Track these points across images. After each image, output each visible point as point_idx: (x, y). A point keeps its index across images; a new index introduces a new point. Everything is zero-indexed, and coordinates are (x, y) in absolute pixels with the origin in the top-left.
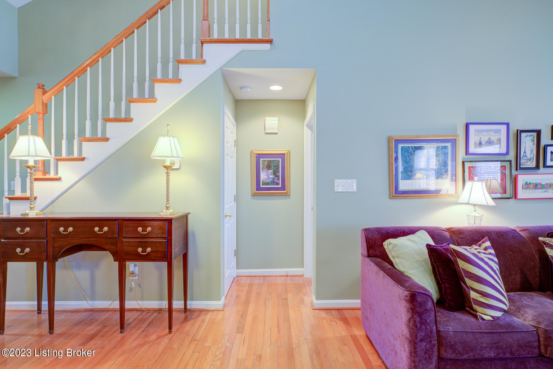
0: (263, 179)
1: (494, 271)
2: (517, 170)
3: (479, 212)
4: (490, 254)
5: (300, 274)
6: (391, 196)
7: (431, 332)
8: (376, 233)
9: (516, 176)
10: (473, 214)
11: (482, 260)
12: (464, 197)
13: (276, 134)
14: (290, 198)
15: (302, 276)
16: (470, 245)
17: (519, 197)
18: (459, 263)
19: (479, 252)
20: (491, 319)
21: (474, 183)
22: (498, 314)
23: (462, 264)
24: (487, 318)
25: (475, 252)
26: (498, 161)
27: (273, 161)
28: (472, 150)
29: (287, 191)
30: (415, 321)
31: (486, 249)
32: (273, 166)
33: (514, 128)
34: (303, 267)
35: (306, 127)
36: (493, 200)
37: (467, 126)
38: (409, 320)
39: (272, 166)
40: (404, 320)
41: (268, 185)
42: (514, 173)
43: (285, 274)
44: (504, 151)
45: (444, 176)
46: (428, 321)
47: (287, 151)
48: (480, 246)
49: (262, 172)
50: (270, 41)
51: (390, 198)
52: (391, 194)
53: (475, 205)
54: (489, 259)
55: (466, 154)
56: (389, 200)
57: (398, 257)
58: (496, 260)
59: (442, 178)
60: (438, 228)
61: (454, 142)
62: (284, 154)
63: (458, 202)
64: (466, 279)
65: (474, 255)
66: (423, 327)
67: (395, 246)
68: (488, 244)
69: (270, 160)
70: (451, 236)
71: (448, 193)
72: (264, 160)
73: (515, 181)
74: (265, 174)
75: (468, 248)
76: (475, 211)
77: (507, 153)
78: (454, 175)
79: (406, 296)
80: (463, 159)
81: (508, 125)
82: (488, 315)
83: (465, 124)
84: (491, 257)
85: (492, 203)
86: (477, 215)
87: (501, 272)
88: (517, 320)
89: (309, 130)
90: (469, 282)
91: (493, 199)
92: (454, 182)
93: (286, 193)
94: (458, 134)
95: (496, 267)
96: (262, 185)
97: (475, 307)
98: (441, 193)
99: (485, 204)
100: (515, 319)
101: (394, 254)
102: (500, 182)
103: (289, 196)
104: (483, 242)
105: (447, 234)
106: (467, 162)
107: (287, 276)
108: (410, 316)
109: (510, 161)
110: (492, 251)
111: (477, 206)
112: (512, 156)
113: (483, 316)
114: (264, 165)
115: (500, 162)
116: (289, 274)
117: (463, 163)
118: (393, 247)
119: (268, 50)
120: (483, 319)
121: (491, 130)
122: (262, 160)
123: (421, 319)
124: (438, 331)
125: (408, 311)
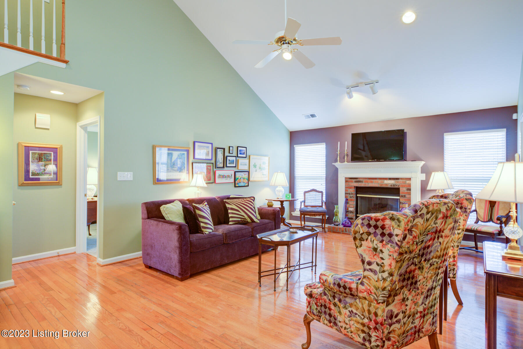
0: (33, 170)
1: (209, 214)
2: (216, 168)
3: (200, 191)
4: (207, 207)
5: (72, 252)
6: (154, 183)
7: (188, 240)
8: (152, 204)
9: (215, 171)
10: (197, 192)
11: (204, 209)
12: (193, 183)
13: (48, 129)
14: (62, 187)
15: (75, 253)
16: (200, 204)
17: (216, 182)
18: (196, 211)
19: (203, 206)
20: (208, 233)
21: (198, 175)
22: (211, 231)
23: (198, 212)
24: (207, 233)
25: (202, 206)
26: (205, 163)
27: (45, 153)
28: (196, 157)
29: (59, 181)
30: (181, 238)
31: (205, 205)
32: (45, 158)
33: (214, 146)
34: (75, 245)
35: (79, 127)
36: (207, 185)
37: (194, 143)
38: (179, 238)
39: (43, 159)
40: (176, 240)
41: (39, 176)
42: (215, 169)
43: (57, 255)
44: (210, 158)
45: (183, 171)
46: (187, 237)
47: (59, 146)
48: (203, 204)
49: (32, 164)
50: (66, 62)
51: (154, 184)
52: (154, 181)
53: (198, 187)
54: (207, 209)
55: (194, 159)
56: (154, 185)
57: (168, 214)
58: (209, 209)
59: (182, 172)
60: (183, 199)
61: (188, 151)
62: (57, 148)
63: (191, 185)
64: (199, 218)
65: (202, 207)
66: (185, 240)
67: (167, 208)
68: (206, 203)
69: (41, 153)
70: (189, 203)
71: (185, 181)
72: (34, 153)
73: (215, 174)
74: (36, 166)
75: (199, 205)
76: (198, 190)
77: (212, 159)
78: (188, 170)
79: (177, 228)
80: (192, 161)
81: (212, 144)
82: (207, 231)
83: (193, 142)
84: (208, 208)
85: (206, 185)
86: (199, 192)
87: (211, 214)
88: (217, 233)
89: (82, 130)
90: (200, 219)
91: (206, 183)
92: (188, 174)
93: (59, 183)
94: (190, 147)
95: (209, 212)
96: (32, 176)
97: (203, 229)
98: (180, 181)
99: (203, 186)
100: (216, 232)
101: (166, 212)
102: (206, 174)
103: (61, 185)
104: (204, 203)
105: (187, 202)
106: (194, 163)
107: (59, 256)
108: (179, 236)
109: (213, 163)
110: (208, 206)
111: (199, 188)
112: (213, 161)
113: (206, 232)
114: (34, 157)
115: (206, 164)
116: (60, 254)
117: (192, 163)
118: (166, 209)
119: (64, 68)
120: (205, 234)
121: (205, 146)
122: (32, 152)
123: (184, 236)
124: (190, 241)
125: (178, 234)
